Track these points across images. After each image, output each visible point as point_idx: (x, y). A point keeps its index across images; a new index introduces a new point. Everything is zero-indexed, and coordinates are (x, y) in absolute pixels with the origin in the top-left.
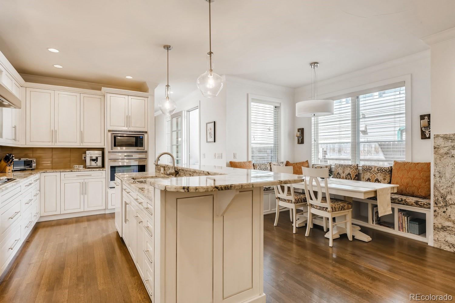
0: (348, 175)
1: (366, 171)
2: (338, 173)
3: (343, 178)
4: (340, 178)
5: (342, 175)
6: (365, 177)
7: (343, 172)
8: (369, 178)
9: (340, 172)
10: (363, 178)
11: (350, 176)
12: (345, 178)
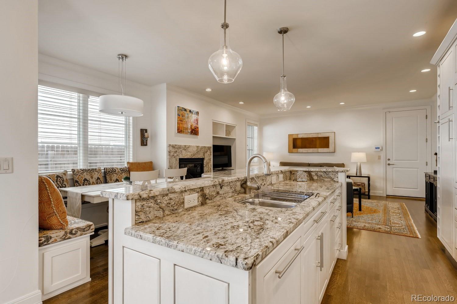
0: (97, 179)
1: (111, 173)
2: (85, 180)
3: (93, 184)
4: (89, 184)
5: (91, 181)
6: (113, 179)
7: (92, 177)
8: (117, 179)
9: (88, 177)
10: (111, 180)
11: (100, 180)
12: (95, 183)
